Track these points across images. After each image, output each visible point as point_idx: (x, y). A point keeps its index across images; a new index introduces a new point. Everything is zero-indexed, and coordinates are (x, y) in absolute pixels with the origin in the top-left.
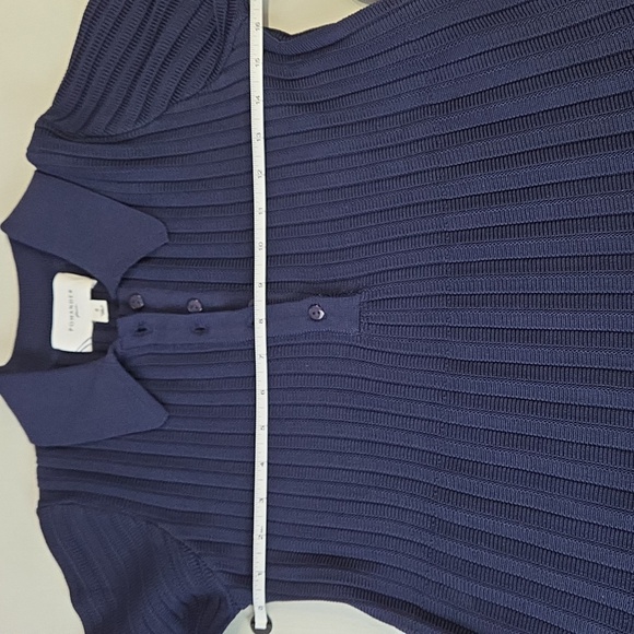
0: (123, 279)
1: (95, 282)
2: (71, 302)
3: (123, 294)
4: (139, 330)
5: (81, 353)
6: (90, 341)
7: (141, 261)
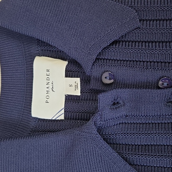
0: (97, 59)
1: (66, 63)
2: (48, 79)
3: (95, 72)
4: (114, 104)
5: (55, 120)
6: (63, 111)
7: (115, 42)
